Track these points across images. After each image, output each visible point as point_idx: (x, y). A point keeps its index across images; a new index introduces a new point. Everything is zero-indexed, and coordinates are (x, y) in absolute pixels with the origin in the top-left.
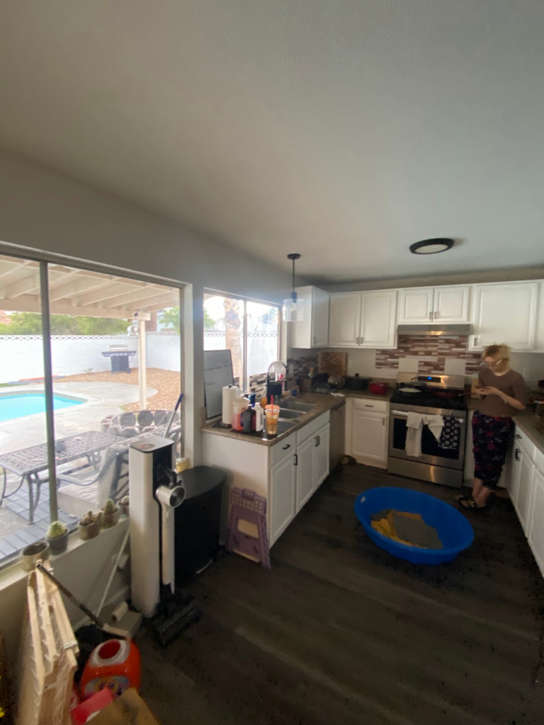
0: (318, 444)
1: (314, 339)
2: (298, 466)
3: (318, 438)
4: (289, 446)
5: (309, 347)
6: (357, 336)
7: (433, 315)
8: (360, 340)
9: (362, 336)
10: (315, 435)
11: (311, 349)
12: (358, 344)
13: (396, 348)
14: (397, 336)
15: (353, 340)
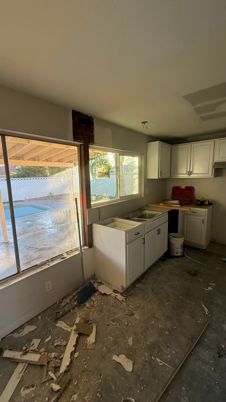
0: (159, 233)
1: (161, 173)
2: (145, 245)
3: (159, 230)
4: (139, 233)
5: (157, 178)
6: (188, 170)
8: (190, 173)
9: (191, 170)
10: (158, 228)
11: (159, 179)
12: (188, 176)
13: (213, 177)
14: (214, 169)
15: (186, 173)
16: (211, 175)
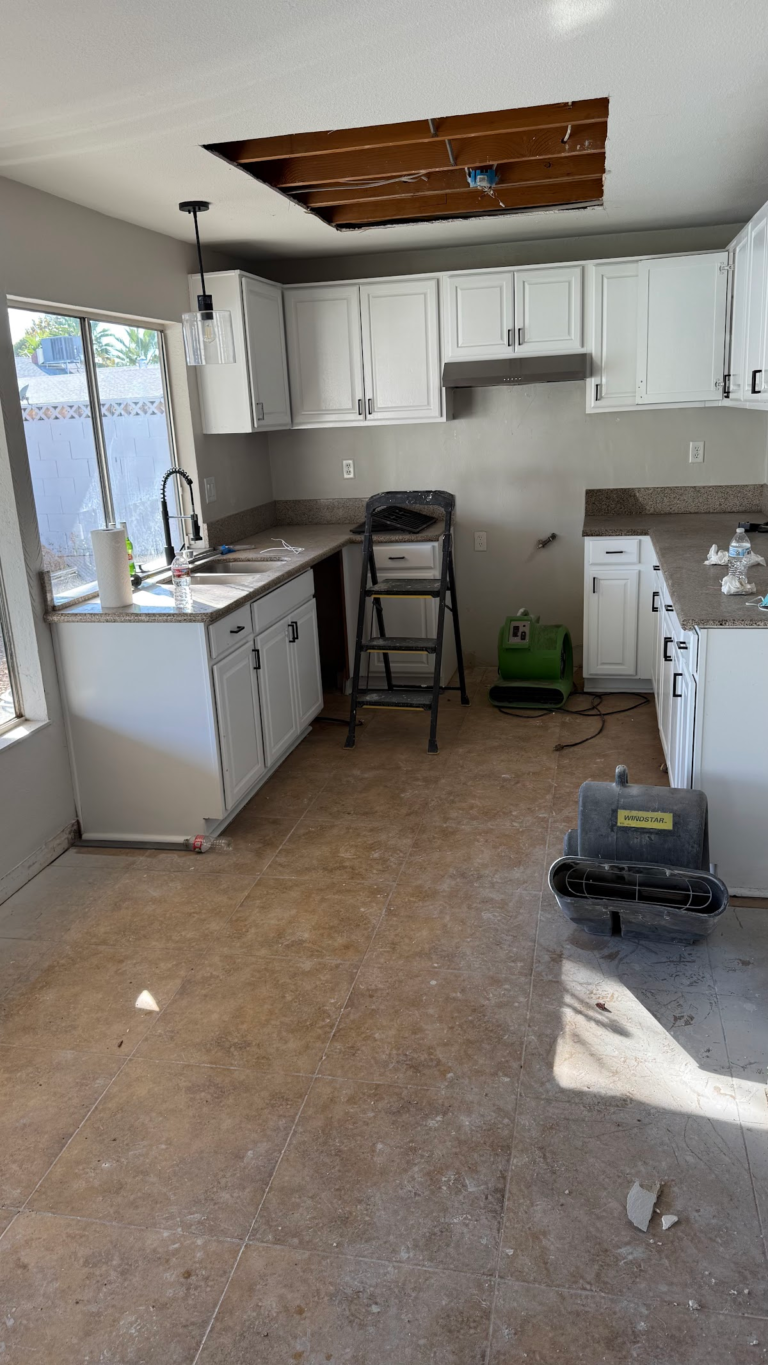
0: (295, 639)
1: (259, 409)
2: (261, 671)
3: (294, 625)
4: (241, 629)
5: (248, 429)
6: (359, 395)
7: (515, 336)
8: (365, 407)
9: (369, 396)
10: (289, 619)
11: (254, 435)
12: (361, 417)
13: (444, 419)
14: (444, 389)
15: (350, 406)
16: (437, 413)
